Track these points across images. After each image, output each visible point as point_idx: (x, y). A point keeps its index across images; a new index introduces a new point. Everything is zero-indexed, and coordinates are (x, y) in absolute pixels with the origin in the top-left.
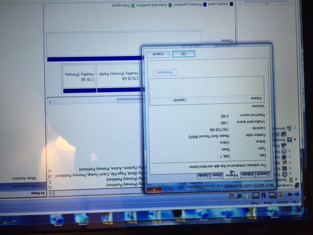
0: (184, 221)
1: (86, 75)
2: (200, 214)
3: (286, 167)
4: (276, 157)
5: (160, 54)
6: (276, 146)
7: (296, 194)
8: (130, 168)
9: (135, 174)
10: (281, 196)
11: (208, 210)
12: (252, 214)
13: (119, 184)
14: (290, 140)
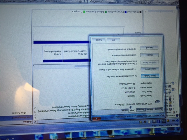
0: (114, 137)
1: (56, 52)
2: (123, 132)
3: (171, 105)
4: (166, 99)
5: (100, 40)
6: (165, 93)
7: (176, 120)
8: (82, 106)
9: (85, 109)
10: (168, 122)
11: (128, 130)
12: (152, 132)
13: (76, 116)
14: (173, 90)
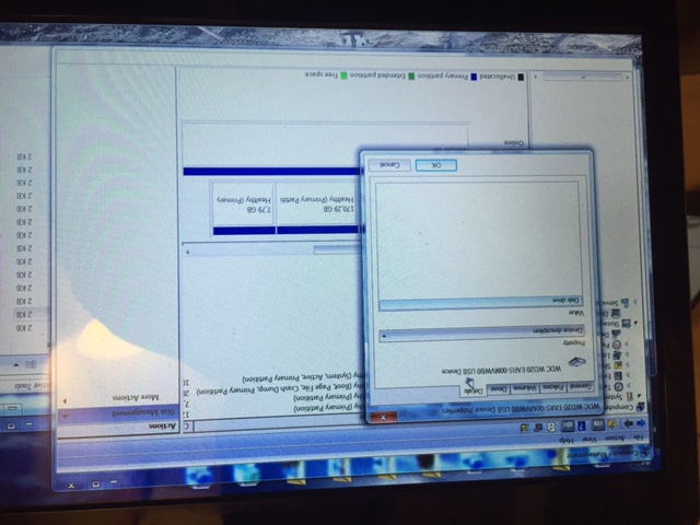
0: (439, 475)
1: (256, 201)
2: (467, 462)
3: (621, 373)
4: (603, 355)
5: (393, 164)
6: (602, 334)
7: (639, 423)
8: (338, 376)
9: (348, 387)
10: (612, 427)
11: (483, 454)
12: (561, 459)
13: (317, 408)
14: (626, 324)
